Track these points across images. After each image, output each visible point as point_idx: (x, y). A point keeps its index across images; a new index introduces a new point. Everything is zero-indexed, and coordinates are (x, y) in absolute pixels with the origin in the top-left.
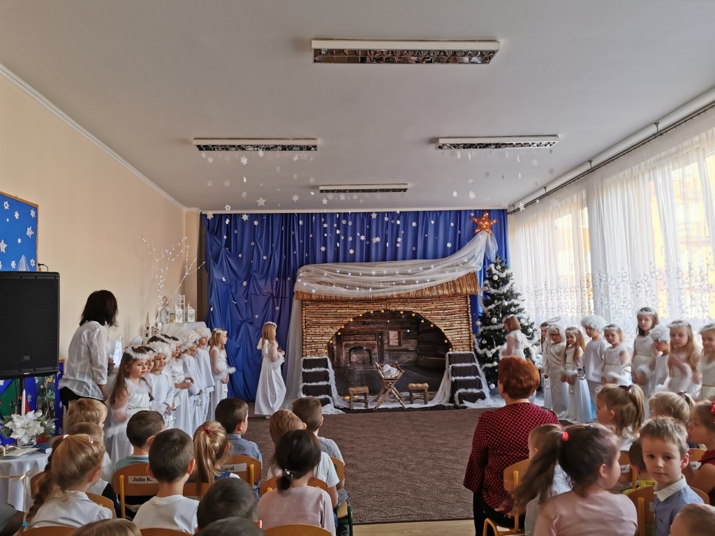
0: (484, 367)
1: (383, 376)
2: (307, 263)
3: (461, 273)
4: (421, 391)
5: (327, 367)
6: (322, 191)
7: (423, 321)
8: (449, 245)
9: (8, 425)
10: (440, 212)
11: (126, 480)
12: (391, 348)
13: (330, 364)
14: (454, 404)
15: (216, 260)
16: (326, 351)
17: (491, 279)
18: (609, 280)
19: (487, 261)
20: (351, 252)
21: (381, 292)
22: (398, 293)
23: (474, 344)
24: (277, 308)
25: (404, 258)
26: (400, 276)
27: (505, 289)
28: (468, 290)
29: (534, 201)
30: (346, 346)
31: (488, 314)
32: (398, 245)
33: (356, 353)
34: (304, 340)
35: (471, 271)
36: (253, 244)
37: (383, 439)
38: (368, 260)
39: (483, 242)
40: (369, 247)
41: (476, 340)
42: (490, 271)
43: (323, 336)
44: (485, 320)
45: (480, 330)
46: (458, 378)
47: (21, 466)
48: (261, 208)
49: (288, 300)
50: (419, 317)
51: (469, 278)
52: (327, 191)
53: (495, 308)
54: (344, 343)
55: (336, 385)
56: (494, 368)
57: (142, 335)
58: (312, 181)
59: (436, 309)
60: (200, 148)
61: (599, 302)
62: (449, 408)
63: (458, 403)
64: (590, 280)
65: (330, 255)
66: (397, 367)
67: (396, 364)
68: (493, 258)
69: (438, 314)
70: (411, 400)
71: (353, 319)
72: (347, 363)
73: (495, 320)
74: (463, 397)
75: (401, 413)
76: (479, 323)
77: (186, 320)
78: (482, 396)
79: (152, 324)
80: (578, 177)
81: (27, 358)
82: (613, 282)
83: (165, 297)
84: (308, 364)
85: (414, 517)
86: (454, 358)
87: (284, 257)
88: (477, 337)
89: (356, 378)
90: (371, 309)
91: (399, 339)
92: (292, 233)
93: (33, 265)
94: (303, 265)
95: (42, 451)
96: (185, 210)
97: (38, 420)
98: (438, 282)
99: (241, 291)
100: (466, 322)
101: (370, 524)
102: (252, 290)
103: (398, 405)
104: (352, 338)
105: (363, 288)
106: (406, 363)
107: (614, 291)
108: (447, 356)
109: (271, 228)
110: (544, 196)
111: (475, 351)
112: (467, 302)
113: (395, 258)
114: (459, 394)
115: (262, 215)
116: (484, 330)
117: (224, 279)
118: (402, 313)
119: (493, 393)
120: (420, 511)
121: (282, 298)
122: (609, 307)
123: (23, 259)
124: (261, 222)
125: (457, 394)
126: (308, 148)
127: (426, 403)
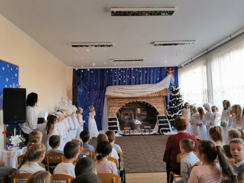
0: (170, 120)
1: (135, 124)
2: (110, 85)
3: (162, 88)
4: (148, 129)
5: (116, 120)
6: (114, 61)
7: (149, 105)
8: (158, 79)
9: (10, 139)
10: (155, 67)
11: (49, 158)
12: (138, 114)
13: (117, 120)
14: (160, 133)
15: (79, 85)
16: (116, 115)
17: (172, 91)
18: (213, 91)
19: (171, 84)
20: (125, 81)
21: (134, 95)
22: (141, 95)
23: (167, 113)
24: (100, 101)
25: (143, 84)
26: (141, 90)
27: (177, 94)
28: (165, 94)
29: (187, 64)
30: (123, 113)
31: (171, 103)
32: (140, 79)
33: (126, 116)
34: (109, 112)
35: (166, 88)
36: (91, 79)
37: (135, 145)
38: (130, 84)
39: (170, 78)
40: (130, 80)
41: (167, 112)
42: (172, 88)
43: (115, 110)
44: (171, 105)
45: (169, 108)
46: (161, 124)
47: (14, 153)
48: (94, 66)
49: (103, 98)
50: (147, 104)
51: (165, 90)
52: (116, 61)
53: (174, 100)
54: (122, 112)
55: (120, 127)
56: (173, 121)
57: (54, 110)
58: (111, 57)
59: (153, 101)
60: (73, 46)
61: (209, 98)
62: (158, 134)
63: (161, 133)
64: (207, 91)
65: (117, 83)
66: (140, 121)
67: (140, 120)
68: (173, 84)
69: (154, 103)
70: (145, 132)
71: (125, 104)
72: (123, 119)
73: (174, 105)
74: (162, 131)
75: (142, 136)
76: (168, 106)
77: (69, 105)
78: (169, 131)
79: (57, 106)
80: (203, 55)
81: (16, 117)
82: (215, 91)
83: (62, 97)
84: (110, 119)
85: (146, 171)
86: (160, 118)
87: (102, 83)
88: (168, 111)
89: (126, 124)
90: (131, 101)
91: (141, 111)
92: (104, 75)
93: (17, 86)
94: (108, 86)
95: (21, 148)
96: (68, 67)
97: (20, 138)
98: (154, 92)
99: (87, 95)
100: (164, 105)
101: (131, 173)
102: (91, 95)
103: (140, 134)
104: (125, 111)
105: (129, 94)
106: (143, 119)
107: (215, 95)
108: (157, 117)
109: (97, 74)
110: (191, 62)
111: (167, 115)
112: (164, 98)
113: (139, 84)
114: (161, 130)
115: (94, 69)
116: (170, 108)
117: (81, 91)
118: (142, 102)
119: (173, 129)
120: (148, 169)
121: (101, 97)
122: (213, 100)
123: (14, 84)
124: (94, 71)
125: (160, 130)
126: (110, 46)
127: (150, 133)
